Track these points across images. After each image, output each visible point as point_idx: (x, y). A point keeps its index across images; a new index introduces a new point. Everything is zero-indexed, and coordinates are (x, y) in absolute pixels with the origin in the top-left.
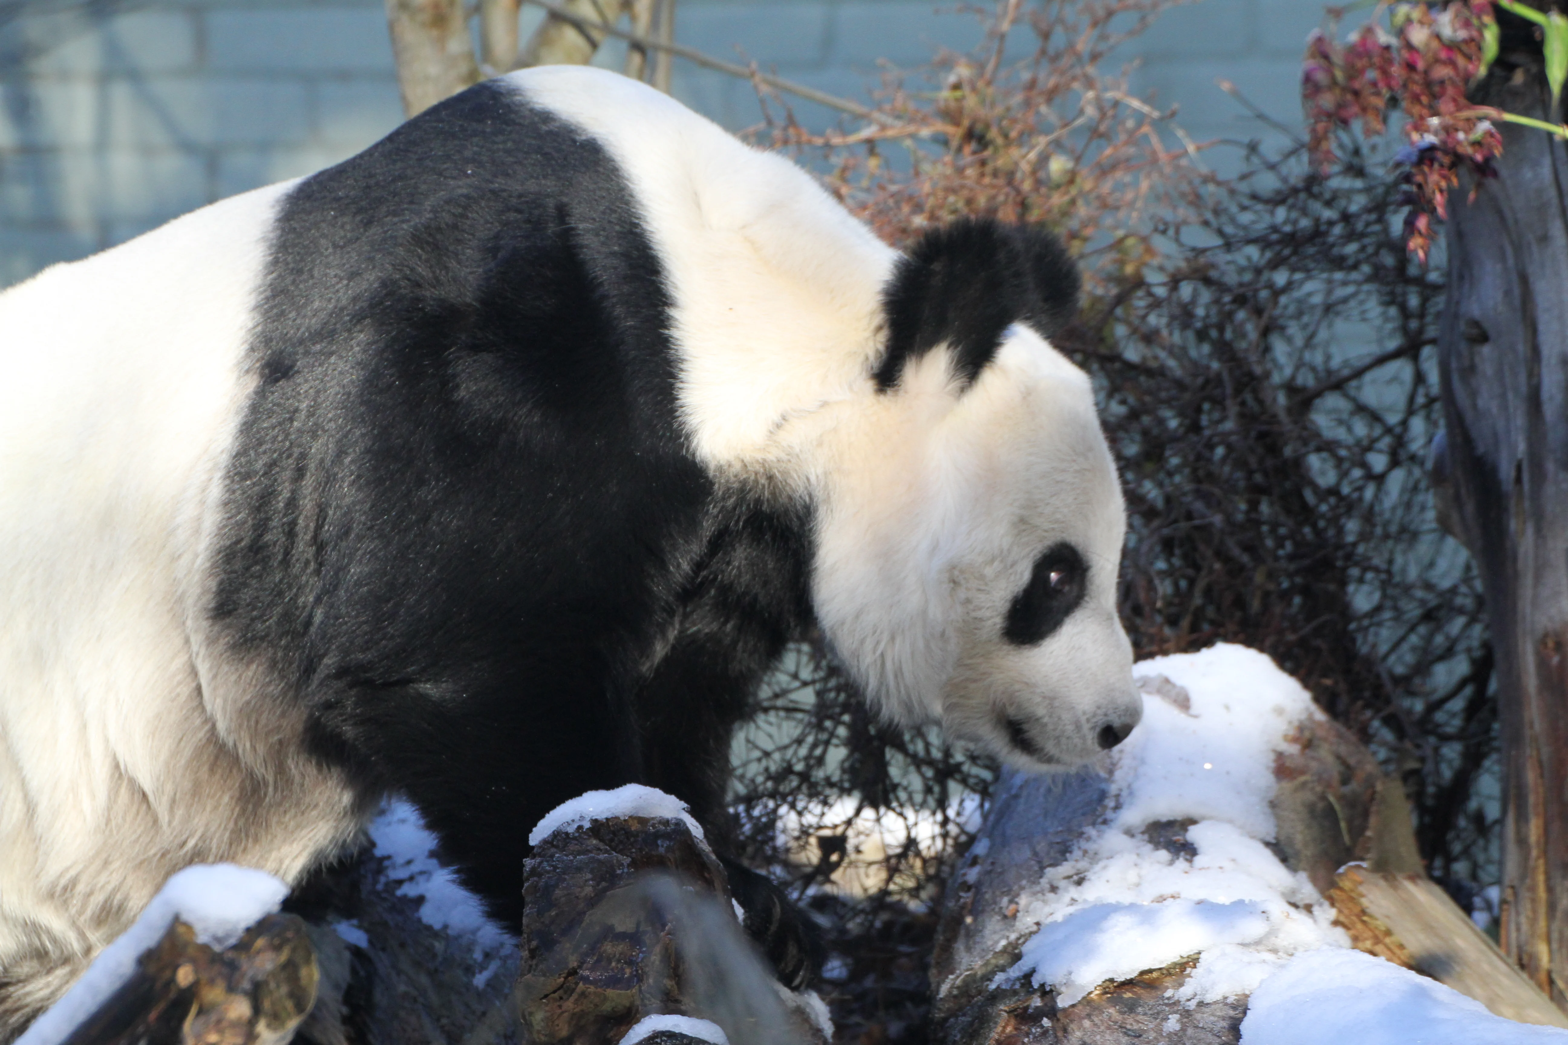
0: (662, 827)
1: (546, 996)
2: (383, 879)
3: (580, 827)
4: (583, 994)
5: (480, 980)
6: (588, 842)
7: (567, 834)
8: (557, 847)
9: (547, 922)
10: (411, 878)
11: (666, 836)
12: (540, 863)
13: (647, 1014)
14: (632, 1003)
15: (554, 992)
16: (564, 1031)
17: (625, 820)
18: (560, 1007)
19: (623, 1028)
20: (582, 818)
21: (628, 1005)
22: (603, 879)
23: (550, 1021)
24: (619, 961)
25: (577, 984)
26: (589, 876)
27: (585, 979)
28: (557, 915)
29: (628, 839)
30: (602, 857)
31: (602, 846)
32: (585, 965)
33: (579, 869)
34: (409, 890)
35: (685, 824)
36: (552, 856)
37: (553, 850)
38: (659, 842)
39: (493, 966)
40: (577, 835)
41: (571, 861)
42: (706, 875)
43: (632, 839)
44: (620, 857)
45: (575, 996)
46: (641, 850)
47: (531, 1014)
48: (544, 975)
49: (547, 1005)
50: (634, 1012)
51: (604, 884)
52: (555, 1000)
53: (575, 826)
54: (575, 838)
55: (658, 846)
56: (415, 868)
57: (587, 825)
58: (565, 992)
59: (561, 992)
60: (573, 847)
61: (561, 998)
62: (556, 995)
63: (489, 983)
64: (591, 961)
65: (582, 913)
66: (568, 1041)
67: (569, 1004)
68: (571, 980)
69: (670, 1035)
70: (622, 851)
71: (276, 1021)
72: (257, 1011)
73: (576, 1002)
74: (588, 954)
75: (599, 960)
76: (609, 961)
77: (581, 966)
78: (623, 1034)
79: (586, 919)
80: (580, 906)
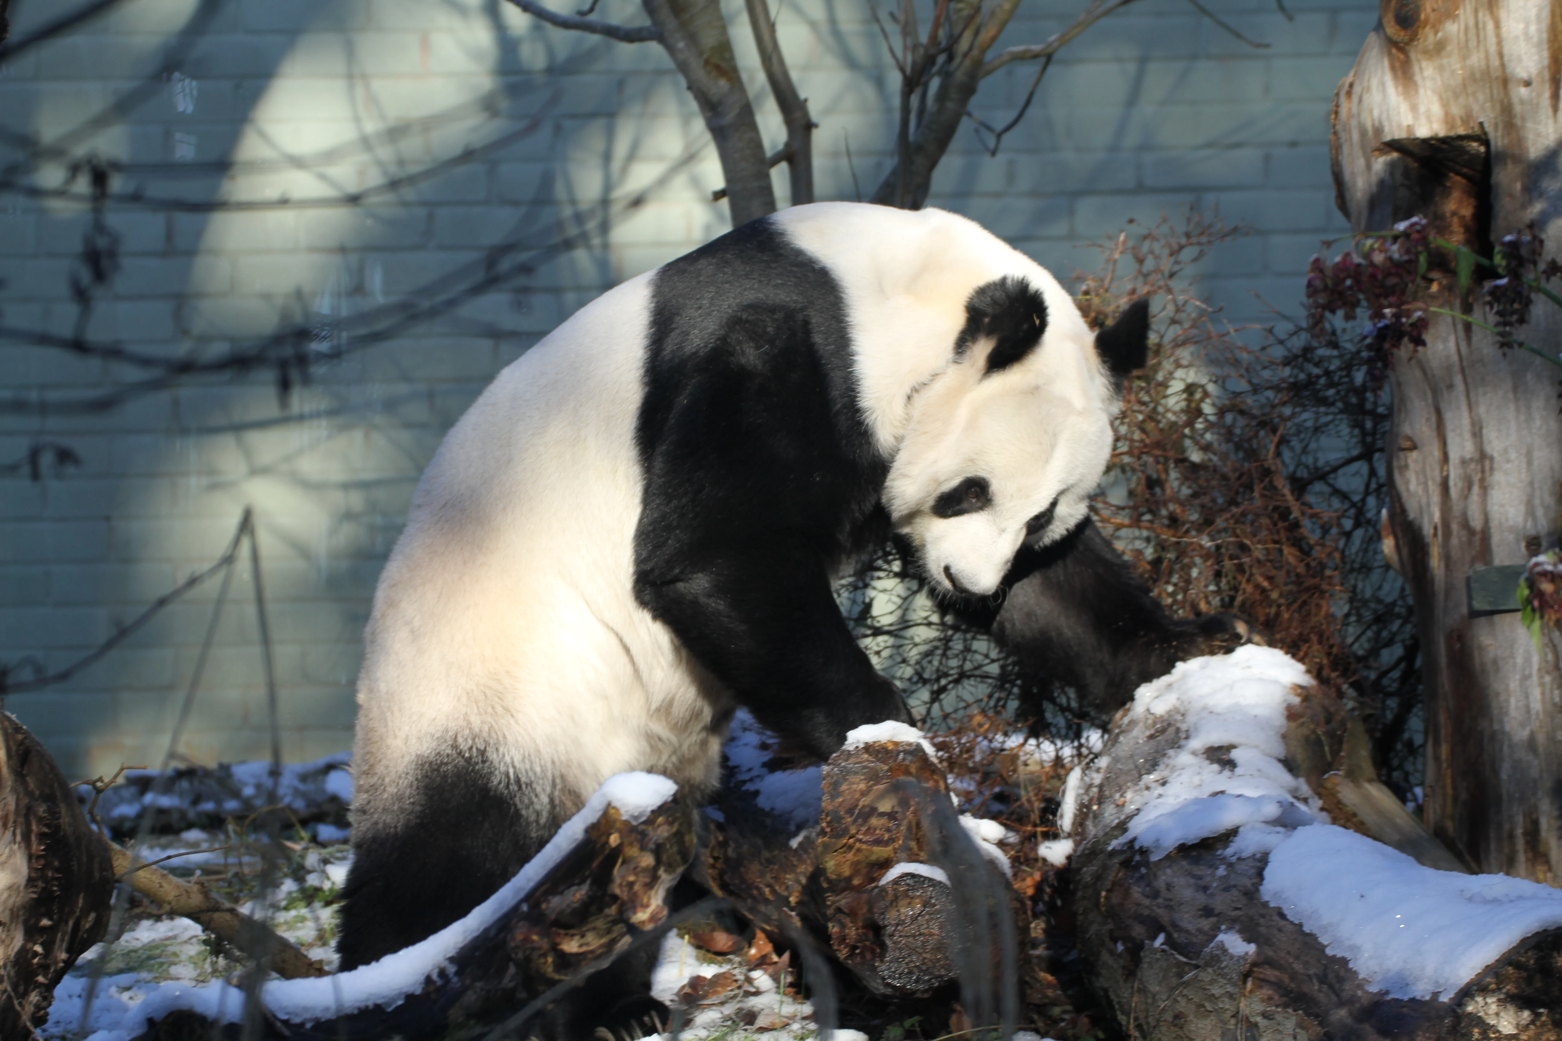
0: (908, 748)
1: (836, 851)
3: (857, 748)
4: (859, 850)
6: (863, 757)
7: (849, 752)
8: (843, 759)
9: (836, 806)
10: (752, 780)
11: (910, 752)
12: (832, 769)
13: (898, 862)
14: (889, 856)
15: (842, 848)
16: (847, 872)
17: (885, 743)
18: (844, 857)
19: (883, 871)
21: (886, 857)
22: (871, 780)
23: (837, 865)
24: (881, 830)
25: (855, 844)
26: (862, 777)
27: (860, 841)
28: (842, 802)
29: (887, 755)
30: (871, 765)
31: (871, 759)
32: (860, 832)
33: (856, 773)
35: (922, 745)
36: (840, 765)
37: (840, 761)
41: (851, 769)
42: (934, 777)
43: (889, 755)
44: (881, 765)
45: (853, 851)
46: (895, 761)
47: (827, 862)
48: (835, 838)
49: (836, 857)
50: (890, 861)
51: (871, 783)
52: (841, 853)
53: (854, 747)
54: (854, 754)
57: (861, 746)
58: (847, 849)
59: (845, 848)
60: (853, 759)
61: (845, 852)
62: (842, 851)
63: (800, 844)
64: (864, 829)
65: (858, 800)
66: (849, 879)
67: (850, 856)
68: (851, 841)
69: (912, 876)
70: (883, 762)
71: (670, 868)
72: (659, 862)
73: (855, 855)
74: (862, 825)
75: (869, 829)
76: (875, 830)
77: (857, 833)
78: (883, 875)
79: (861, 804)
80: (857, 795)
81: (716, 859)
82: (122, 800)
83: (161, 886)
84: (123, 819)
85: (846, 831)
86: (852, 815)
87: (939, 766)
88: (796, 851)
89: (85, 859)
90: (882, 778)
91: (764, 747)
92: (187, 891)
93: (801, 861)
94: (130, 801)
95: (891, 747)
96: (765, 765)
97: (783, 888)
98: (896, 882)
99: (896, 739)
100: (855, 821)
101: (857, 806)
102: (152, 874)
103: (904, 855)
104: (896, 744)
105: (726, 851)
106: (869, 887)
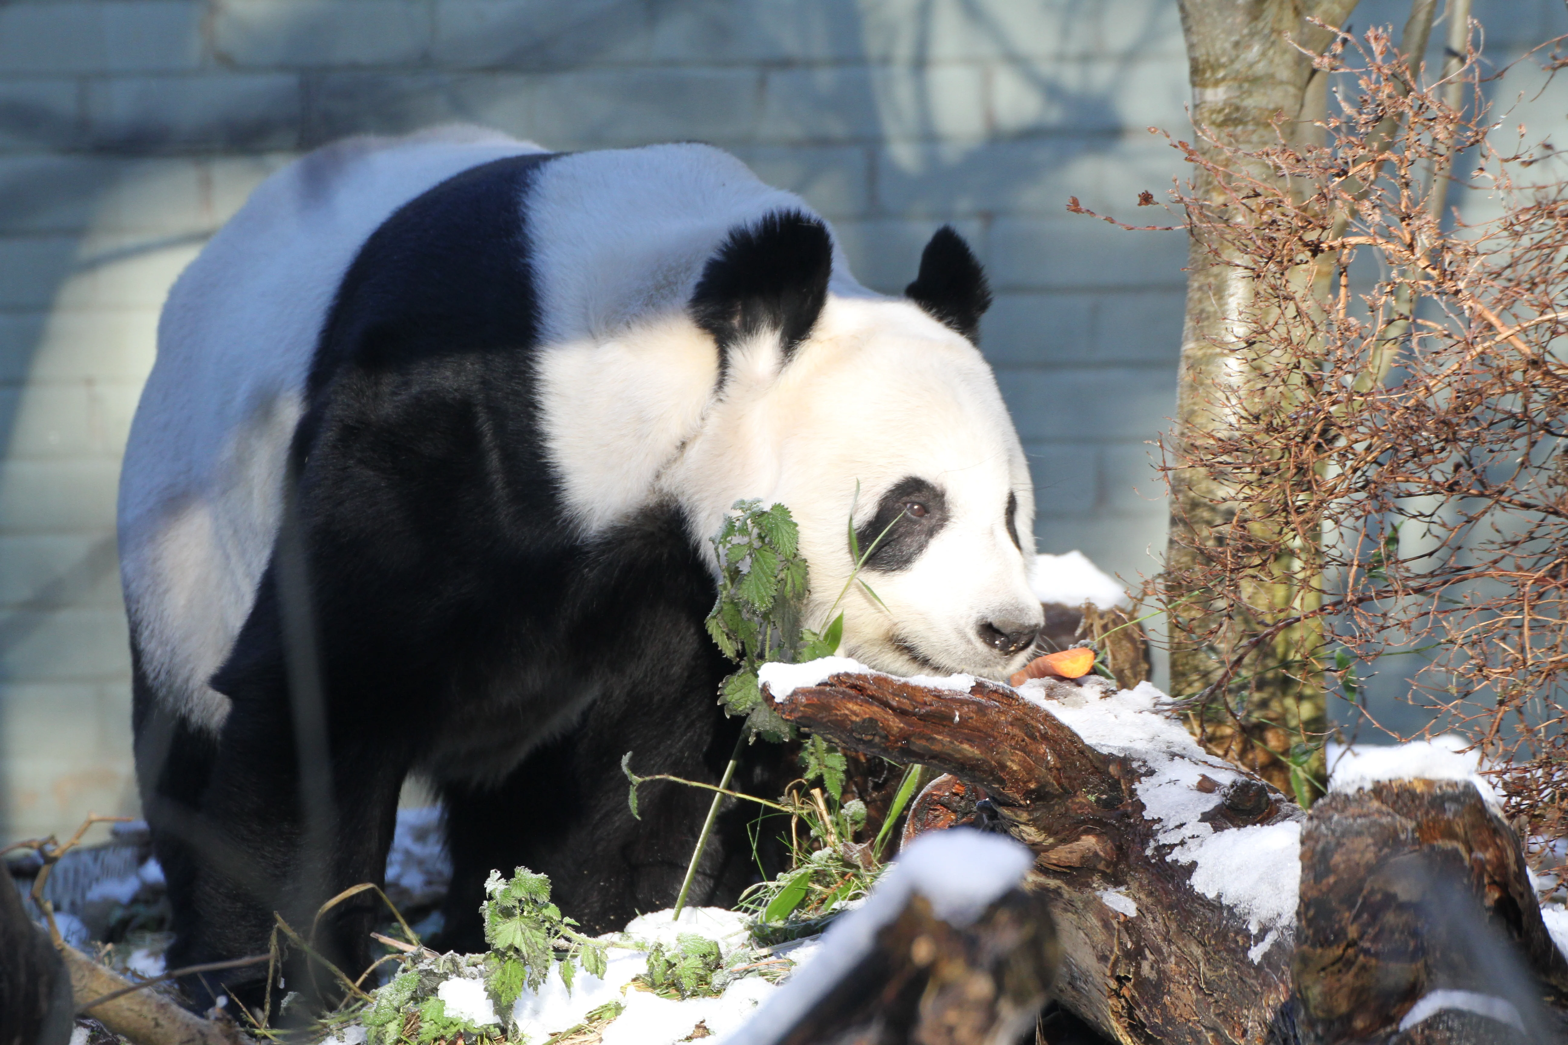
0: (1450, 790)
1: (1323, 969)
2: (1152, 844)
3: (1360, 789)
4: (1364, 968)
5: (1256, 954)
6: (1370, 805)
7: (1346, 796)
8: (1336, 809)
9: (1324, 889)
10: (1182, 843)
11: (1455, 799)
12: (1317, 827)
13: (1433, 988)
14: (1417, 979)
15: (1333, 964)
16: (1343, 1007)
17: (1410, 782)
18: (1339, 980)
19: (1406, 1005)
20: (1363, 779)
21: (1412, 979)
22: (1385, 844)
23: (1328, 994)
24: (1402, 932)
25: (1356, 956)
26: (1370, 841)
27: (1366, 952)
28: (1335, 883)
29: (1413, 801)
30: (1385, 820)
31: (1384, 808)
32: (1366, 937)
33: (1359, 834)
34: (1181, 856)
35: (1474, 787)
36: (1330, 818)
37: (1331, 812)
38: (1447, 805)
39: (1270, 938)
40: (1357, 796)
41: (1351, 825)
42: (1498, 841)
43: (1417, 802)
44: (1404, 821)
45: (1354, 970)
46: (1427, 813)
47: (1307, 988)
48: (1322, 946)
49: (1324, 978)
50: (1418, 987)
51: (1386, 850)
52: (1333, 973)
53: (1356, 787)
54: (1355, 800)
55: (1445, 810)
56: (1186, 832)
57: (1368, 786)
58: (1344, 965)
59: (1339, 965)
60: (1353, 809)
61: (1340, 971)
62: (1335, 968)
63: (1266, 956)
64: (1371, 931)
65: (1362, 880)
66: (1348, 1018)
67: (1348, 978)
68: (1351, 951)
69: (1458, 1013)
70: (1407, 815)
71: (1020, 999)
72: (1000, 988)
73: (1356, 976)
74: (1369, 924)
75: (1381, 931)
76: (1392, 932)
77: (1361, 937)
78: (1405, 1012)
79: (1367, 887)
80: (1362, 872)
81: (1120, 980)
82: (107, 872)
83: (157, 1025)
84: (111, 904)
85: (1341, 934)
86: (1352, 906)
87: (1506, 822)
88: (1259, 968)
89: (22, 978)
90: (1404, 843)
91: (1206, 786)
92: (202, 1034)
93: (1267, 985)
94: (122, 876)
95: (1419, 788)
96: (1206, 817)
97: (1238, 1032)
98: (1430, 1024)
99: (1429, 775)
100: (1356, 918)
101: (1361, 890)
102: (143, 1003)
103: (1442, 977)
104: (1429, 783)
105: (1139, 966)
106: (1382, 1032)
